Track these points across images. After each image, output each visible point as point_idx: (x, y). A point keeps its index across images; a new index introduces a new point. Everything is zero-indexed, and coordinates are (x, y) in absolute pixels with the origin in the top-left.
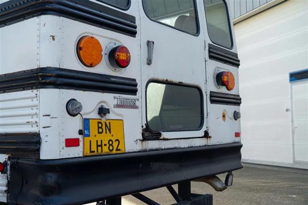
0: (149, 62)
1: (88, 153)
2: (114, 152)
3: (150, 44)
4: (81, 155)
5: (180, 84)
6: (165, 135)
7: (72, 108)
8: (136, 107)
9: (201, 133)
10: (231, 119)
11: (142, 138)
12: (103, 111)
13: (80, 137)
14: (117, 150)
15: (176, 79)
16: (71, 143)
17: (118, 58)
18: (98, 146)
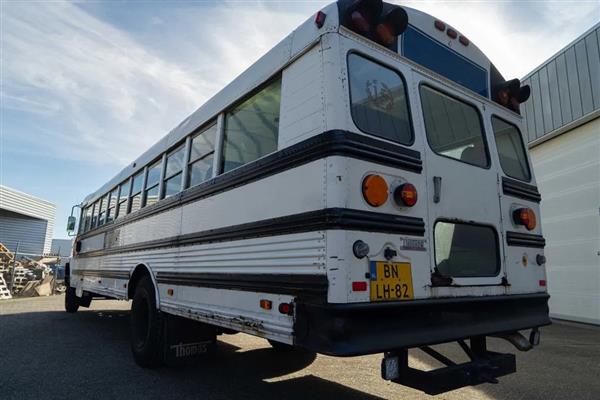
0: (437, 200)
1: (376, 299)
2: (402, 298)
3: (436, 180)
4: (368, 300)
5: (472, 224)
6: (457, 281)
7: (359, 250)
8: (424, 250)
9: (498, 280)
10: (533, 263)
11: (431, 284)
12: (389, 253)
13: (367, 281)
14: (405, 296)
15: (467, 218)
16: (358, 287)
17: (404, 196)
18: (385, 291)
